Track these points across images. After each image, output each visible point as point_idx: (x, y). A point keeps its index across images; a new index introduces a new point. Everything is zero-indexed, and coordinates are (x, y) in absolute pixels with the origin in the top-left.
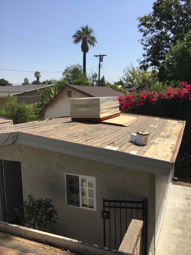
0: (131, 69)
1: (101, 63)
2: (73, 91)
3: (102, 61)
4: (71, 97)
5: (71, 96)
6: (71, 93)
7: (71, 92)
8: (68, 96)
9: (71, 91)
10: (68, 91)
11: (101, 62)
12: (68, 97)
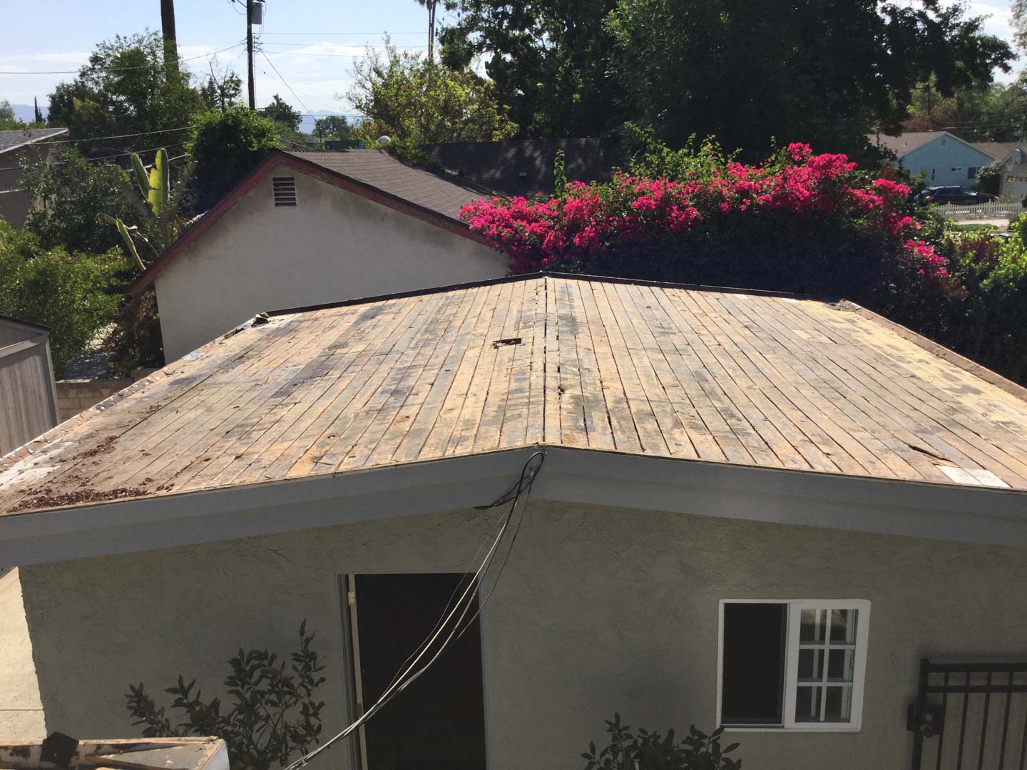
0: (385, 62)
1: (255, 27)
2: (300, 178)
3: (259, 22)
4: (294, 204)
5: (294, 199)
6: (293, 189)
7: (293, 184)
8: (276, 199)
9: (292, 179)
10: (274, 179)
11: (253, 25)
12: (277, 204)
